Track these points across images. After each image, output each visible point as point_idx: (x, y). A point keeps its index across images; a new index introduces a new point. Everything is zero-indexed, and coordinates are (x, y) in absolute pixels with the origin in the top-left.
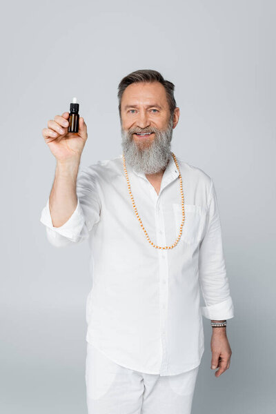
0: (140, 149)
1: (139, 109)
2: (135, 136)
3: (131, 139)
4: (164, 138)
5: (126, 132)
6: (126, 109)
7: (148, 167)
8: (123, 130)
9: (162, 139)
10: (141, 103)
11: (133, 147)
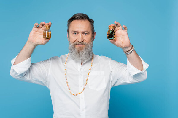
0: (78, 51)
2: (76, 46)
4: (90, 47)
5: (72, 44)
6: (72, 32)
7: (81, 59)
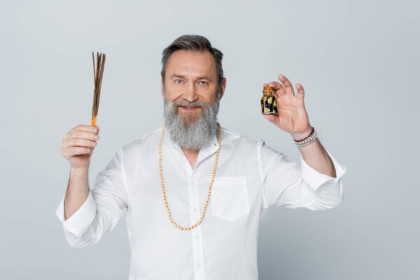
1: (187, 80)
2: (181, 109)
3: (176, 112)
5: (171, 104)
6: (172, 78)
8: (166, 101)
9: (209, 113)
10: (190, 74)
11: (178, 121)
